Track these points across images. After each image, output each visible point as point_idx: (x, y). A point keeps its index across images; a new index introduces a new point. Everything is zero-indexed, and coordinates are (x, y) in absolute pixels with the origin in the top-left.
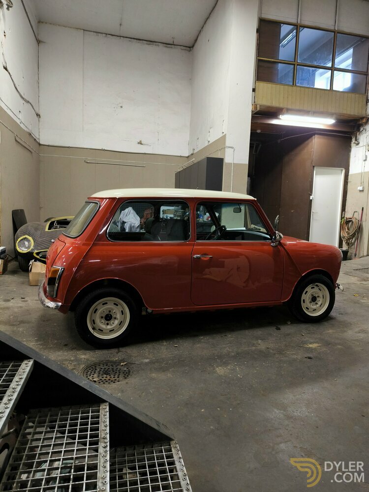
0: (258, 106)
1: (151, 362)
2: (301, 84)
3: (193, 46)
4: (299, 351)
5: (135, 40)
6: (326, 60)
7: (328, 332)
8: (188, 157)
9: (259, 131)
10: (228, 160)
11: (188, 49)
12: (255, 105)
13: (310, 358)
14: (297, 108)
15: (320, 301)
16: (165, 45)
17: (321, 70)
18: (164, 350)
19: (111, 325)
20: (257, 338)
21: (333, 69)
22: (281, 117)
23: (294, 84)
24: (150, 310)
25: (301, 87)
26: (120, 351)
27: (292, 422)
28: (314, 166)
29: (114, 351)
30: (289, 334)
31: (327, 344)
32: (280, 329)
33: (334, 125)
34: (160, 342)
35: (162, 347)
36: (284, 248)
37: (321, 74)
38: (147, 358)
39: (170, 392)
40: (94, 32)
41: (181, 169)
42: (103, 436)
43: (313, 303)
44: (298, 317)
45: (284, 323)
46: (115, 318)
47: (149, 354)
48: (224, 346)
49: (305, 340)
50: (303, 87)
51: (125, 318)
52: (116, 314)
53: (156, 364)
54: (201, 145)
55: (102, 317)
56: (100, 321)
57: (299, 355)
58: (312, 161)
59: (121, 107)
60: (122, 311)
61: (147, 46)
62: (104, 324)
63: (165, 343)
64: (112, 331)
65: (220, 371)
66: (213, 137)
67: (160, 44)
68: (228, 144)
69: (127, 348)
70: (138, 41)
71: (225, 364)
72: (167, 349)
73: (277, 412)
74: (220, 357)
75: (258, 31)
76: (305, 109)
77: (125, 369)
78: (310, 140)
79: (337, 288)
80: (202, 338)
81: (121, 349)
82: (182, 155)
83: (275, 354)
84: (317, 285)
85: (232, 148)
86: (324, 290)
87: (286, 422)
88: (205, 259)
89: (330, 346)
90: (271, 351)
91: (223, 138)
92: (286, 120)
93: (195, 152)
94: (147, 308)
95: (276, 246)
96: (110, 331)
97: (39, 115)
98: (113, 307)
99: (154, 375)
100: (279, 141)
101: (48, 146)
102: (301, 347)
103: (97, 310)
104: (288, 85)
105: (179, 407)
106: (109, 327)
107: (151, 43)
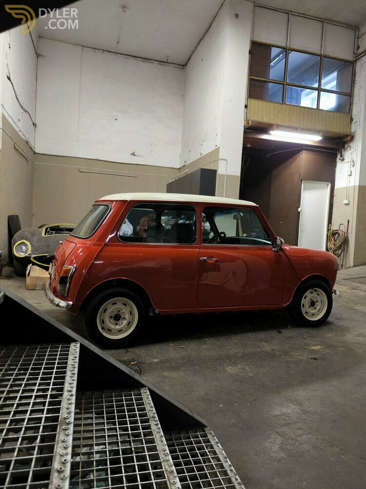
0: (250, 122)
1: (161, 362)
2: (290, 102)
3: (186, 65)
4: (304, 353)
5: (131, 57)
6: (313, 81)
7: (328, 335)
8: (179, 169)
9: (249, 146)
10: (221, 171)
11: (181, 67)
12: (247, 120)
13: (315, 359)
14: (286, 124)
15: (318, 306)
16: (159, 63)
17: (308, 90)
18: (172, 351)
19: (120, 325)
20: (262, 340)
21: (319, 90)
22: (271, 132)
23: (283, 102)
24: (157, 311)
25: (290, 105)
26: (129, 352)
27: (309, 416)
28: (302, 180)
29: (123, 351)
30: (290, 338)
31: (329, 346)
32: (281, 333)
33: (320, 142)
34: (167, 343)
35: (170, 348)
36: (285, 253)
37: (307, 95)
38: (157, 358)
39: (186, 389)
40: (92, 48)
41: (174, 180)
42: (152, 415)
43: (311, 308)
44: (298, 321)
45: (285, 327)
46: (124, 318)
47: (158, 355)
48: (230, 347)
49: (308, 342)
50: (292, 105)
51: (133, 319)
52: (125, 314)
53: (166, 363)
54: (193, 157)
55: (111, 317)
56: (109, 321)
57: (304, 357)
58: (300, 174)
59: (116, 119)
60: (130, 311)
61: (142, 63)
62: (113, 324)
63: (172, 345)
64: (120, 331)
65: (231, 370)
66: (206, 150)
67: (154, 61)
68: (221, 156)
69: (135, 348)
70: (134, 58)
71: (234, 364)
72: (174, 350)
73: (294, 407)
74: (229, 357)
75: (250, 52)
76: (294, 125)
77: (136, 368)
78: (298, 155)
79: (334, 294)
80: (207, 339)
81: (129, 349)
82: (173, 167)
83: (281, 355)
84: (315, 290)
85: (225, 160)
86: (323, 295)
87: (304, 417)
88: (211, 262)
89: (332, 348)
90: (277, 352)
91: (217, 151)
92: (276, 136)
93: (187, 163)
94: (155, 309)
95: (277, 252)
96: (118, 331)
97: (36, 125)
98: (122, 307)
99: (166, 373)
100: (268, 156)
101: (43, 154)
102: (305, 349)
103: (106, 309)
104: (278, 103)
105: (197, 402)
106: (117, 327)
107: (146, 60)
